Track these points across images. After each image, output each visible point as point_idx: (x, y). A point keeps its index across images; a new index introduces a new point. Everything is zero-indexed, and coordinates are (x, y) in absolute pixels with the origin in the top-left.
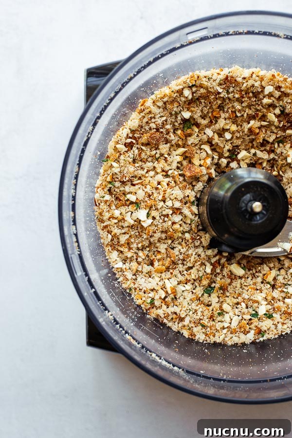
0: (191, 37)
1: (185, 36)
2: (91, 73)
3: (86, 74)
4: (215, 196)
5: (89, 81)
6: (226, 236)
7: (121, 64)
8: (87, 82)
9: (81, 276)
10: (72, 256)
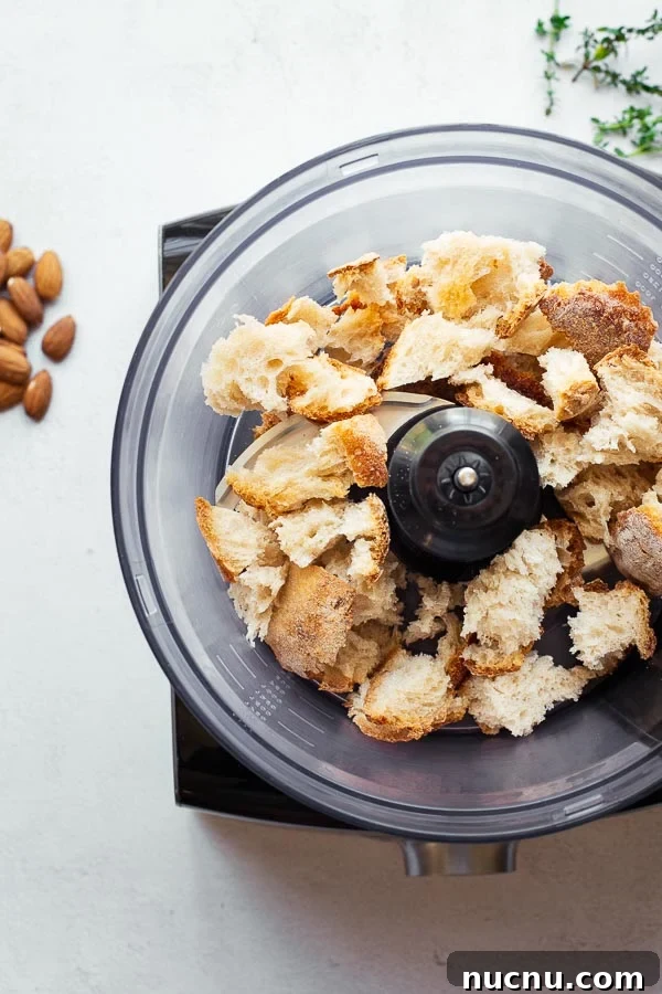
0: (348, 172)
1: (338, 170)
2: (171, 232)
3: (161, 235)
4: (404, 460)
5: (166, 248)
6: (429, 538)
7: (232, 213)
8: (163, 251)
9: (156, 614)
10: (139, 578)
